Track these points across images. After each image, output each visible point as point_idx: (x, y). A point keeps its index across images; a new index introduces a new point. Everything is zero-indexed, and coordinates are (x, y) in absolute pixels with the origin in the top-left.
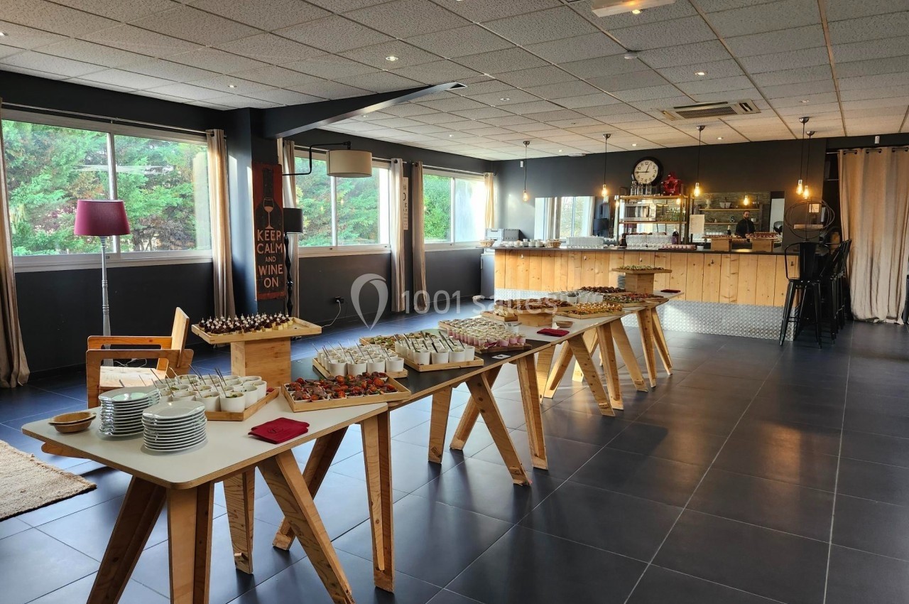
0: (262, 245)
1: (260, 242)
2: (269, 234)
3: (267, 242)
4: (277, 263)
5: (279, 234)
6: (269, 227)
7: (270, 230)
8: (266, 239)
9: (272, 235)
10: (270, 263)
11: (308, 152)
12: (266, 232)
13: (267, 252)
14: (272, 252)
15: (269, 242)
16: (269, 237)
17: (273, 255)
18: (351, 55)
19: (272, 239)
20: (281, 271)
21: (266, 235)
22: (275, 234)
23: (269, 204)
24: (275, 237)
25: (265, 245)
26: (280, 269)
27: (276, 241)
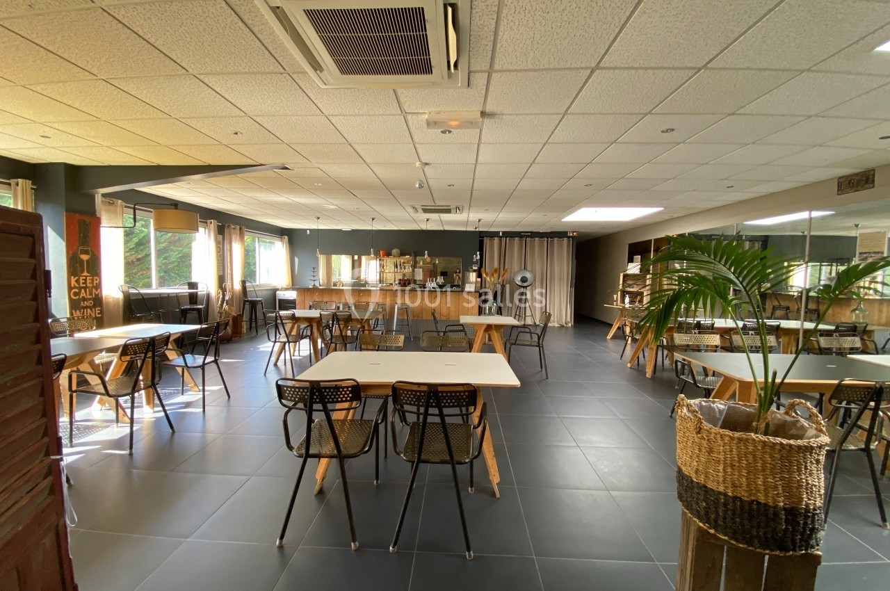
0: (77, 291)
1: (75, 287)
2: (86, 280)
3: (83, 287)
4: (95, 306)
5: (96, 280)
6: (85, 274)
7: (86, 276)
8: (82, 285)
9: (88, 281)
10: (87, 307)
11: (132, 210)
12: (81, 278)
13: (83, 297)
14: (89, 297)
15: (85, 288)
16: (85, 283)
17: (90, 299)
18: (194, 123)
19: (88, 285)
20: (99, 314)
21: (81, 281)
22: (93, 280)
23: (86, 252)
24: (92, 283)
25: (80, 291)
26: (97, 312)
27: (93, 287)
